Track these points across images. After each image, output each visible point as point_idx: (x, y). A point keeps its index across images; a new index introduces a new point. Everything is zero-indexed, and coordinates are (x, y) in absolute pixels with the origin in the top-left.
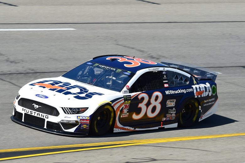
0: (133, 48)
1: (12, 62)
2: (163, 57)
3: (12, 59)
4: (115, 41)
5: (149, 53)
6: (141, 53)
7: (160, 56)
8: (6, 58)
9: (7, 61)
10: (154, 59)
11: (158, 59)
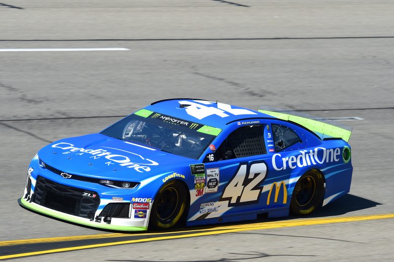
0: (221, 79)
1: (30, 101)
2: (270, 93)
3: (30, 96)
4: (193, 67)
5: (247, 86)
6: (235, 87)
7: (265, 92)
8: (19, 95)
9: (23, 99)
10: (255, 97)
11: (261, 96)
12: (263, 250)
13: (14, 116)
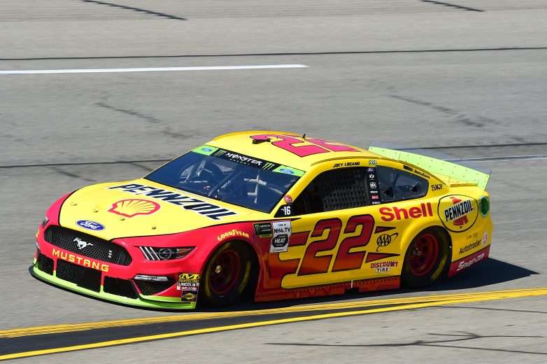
0: (427, 104)
1: (176, 136)
2: (491, 121)
3: (176, 129)
4: (390, 88)
5: (462, 113)
6: (444, 114)
7: (485, 120)
8: (162, 128)
9: (166, 133)
10: (471, 127)
11: (480, 125)
12: (473, 329)
13: (155, 156)
